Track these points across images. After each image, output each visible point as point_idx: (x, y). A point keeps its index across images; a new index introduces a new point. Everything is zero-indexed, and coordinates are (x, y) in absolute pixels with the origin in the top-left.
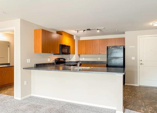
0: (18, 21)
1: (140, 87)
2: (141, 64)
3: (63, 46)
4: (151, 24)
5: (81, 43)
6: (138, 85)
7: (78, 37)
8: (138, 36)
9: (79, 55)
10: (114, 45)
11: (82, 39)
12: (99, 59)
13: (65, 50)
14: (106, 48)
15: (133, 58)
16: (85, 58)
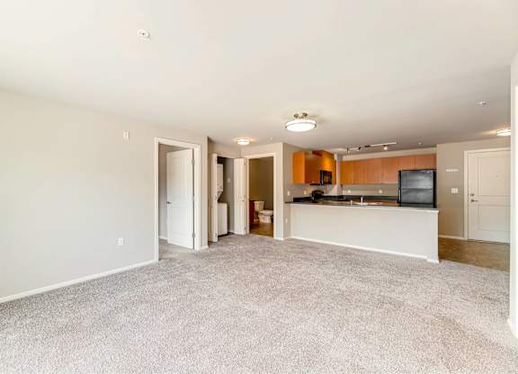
0: (281, 144)
1: (470, 241)
2: (473, 201)
3: (325, 173)
4: (494, 132)
5: (345, 165)
6: (466, 238)
7: (340, 155)
8: (466, 153)
9: (342, 186)
10: (412, 167)
11: (346, 158)
12: (381, 192)
13: (327, 178)
14: (397, 173)
15: (455, 191)
16: (351, 190)
